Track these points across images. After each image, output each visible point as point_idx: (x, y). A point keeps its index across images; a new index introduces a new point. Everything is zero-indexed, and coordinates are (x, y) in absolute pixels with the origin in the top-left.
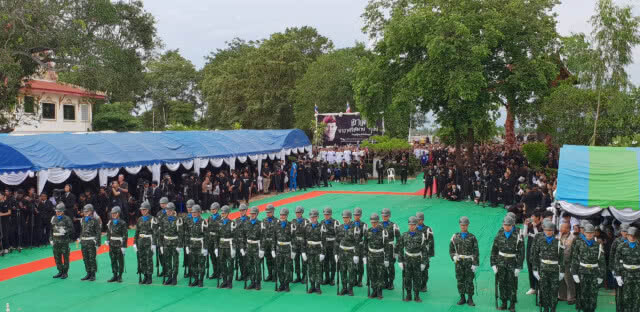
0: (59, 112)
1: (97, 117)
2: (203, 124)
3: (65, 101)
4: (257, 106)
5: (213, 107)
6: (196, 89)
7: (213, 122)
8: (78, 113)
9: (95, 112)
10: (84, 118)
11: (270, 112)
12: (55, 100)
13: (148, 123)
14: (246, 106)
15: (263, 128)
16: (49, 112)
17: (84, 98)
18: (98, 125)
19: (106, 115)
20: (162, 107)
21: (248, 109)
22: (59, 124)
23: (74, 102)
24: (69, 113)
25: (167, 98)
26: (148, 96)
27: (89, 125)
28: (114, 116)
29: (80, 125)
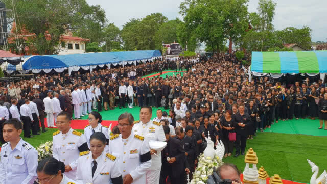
0: (74, 46)
1: (87, 48)
2: (123, 49)
3: (76, 43)
4: (142, 42)
5: (127, 43)
6: (120, 37)
7: (127, 48)
8: (80, 47)
9: (86, 46)
10: (83, 48)
11: (146, 44)
12: (72, 42)
13: (105, 49)
14: (138, 42)
15: (144, 50)
16: (70, 47)
17: (82, 41)
18: (88, 51)
19: (90, 47)
20: (109, 43)
21: (139, 43)
22: (74, 51)
23: (79, 43)
24: (77, 47)
25: (110, 40)
26: (104, 40)
27: (84, 51)
28: (93, 47)
29: (81, 51)
